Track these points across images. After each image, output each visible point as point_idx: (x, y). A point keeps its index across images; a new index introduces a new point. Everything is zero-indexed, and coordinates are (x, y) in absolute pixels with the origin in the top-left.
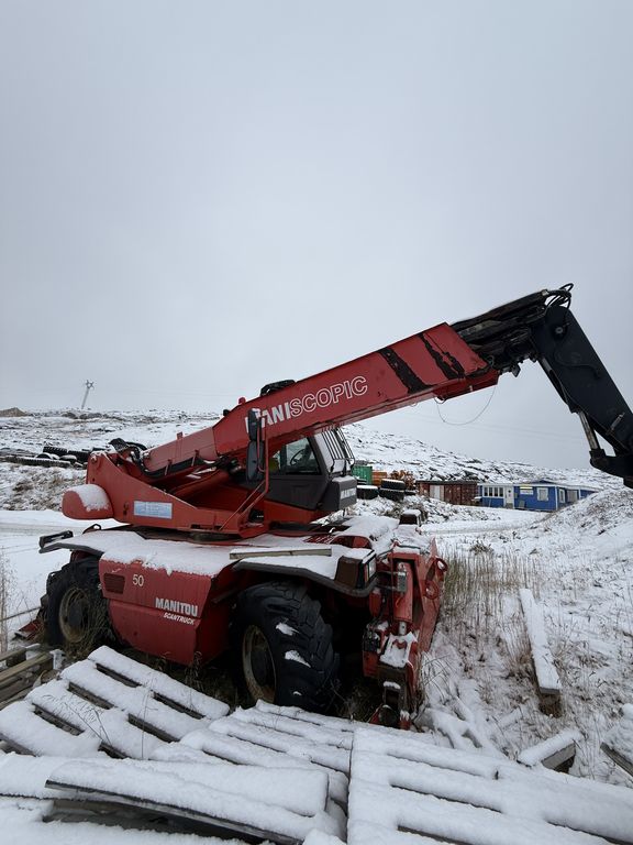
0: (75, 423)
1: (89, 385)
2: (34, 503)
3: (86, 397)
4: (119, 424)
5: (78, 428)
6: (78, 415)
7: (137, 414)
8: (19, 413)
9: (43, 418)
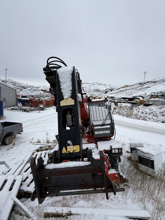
0: (140, 86)
1: (145, 73)
2: (117, 112)
3: (145, 77)
4: (153, 84)
5: (141, 88)
6: (143, 83)
7: (162, 78)
8: (127, 86)
9: (132, 87)
